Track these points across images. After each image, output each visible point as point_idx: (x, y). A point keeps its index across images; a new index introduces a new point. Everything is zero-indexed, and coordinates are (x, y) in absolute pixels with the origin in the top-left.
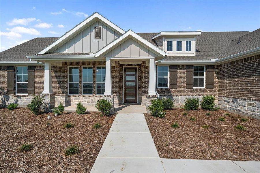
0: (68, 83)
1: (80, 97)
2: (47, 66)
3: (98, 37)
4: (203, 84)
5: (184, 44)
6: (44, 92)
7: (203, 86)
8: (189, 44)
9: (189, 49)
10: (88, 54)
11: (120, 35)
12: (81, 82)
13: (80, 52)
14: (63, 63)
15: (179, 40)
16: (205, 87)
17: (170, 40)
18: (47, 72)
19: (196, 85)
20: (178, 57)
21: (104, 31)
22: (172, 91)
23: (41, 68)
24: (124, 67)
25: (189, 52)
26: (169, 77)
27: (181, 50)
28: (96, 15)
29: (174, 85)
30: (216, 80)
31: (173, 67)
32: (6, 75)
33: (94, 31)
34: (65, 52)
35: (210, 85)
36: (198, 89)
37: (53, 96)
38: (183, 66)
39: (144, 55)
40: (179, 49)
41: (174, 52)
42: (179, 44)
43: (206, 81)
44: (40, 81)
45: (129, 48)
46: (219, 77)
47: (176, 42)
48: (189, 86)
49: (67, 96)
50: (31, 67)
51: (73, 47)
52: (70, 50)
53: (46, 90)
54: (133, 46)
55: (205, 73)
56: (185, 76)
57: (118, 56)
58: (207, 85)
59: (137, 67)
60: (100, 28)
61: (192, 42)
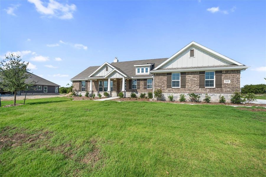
0: (99, 87)
2: (91, 81)
3: (107, 70)
5: (145, 69)
6: (90, 90)
7: (152, 88)
9: (147, 71)
10: (103, 76)
12: (103, 86)
13: (101, 76)
15: (143, 68)
17: (139, 68)
18: (91, 83)
21: (109, 68)
23: (89, 81)
24: (121, 80)
25: (147, 73)
26: (137, 84)
27: (143, 72)
28: (106, 63)
29: (139, 88)
31: (138, 80)
32: (79, 84)
33: (106, 68)
34: (96, 76)
36: (149, 90)
37: (93, 91)
38: (143, 79)
39: (120, 77)
41: (140, 73)
47: (141, 69)
48: (145, 88)
49: (98, 92)
50: (86, 81)
52: (98, 75)
53: (91, 90)
55: (152, 82)
56: (143, 84)
57: (112, 77)
61: (148, 69)
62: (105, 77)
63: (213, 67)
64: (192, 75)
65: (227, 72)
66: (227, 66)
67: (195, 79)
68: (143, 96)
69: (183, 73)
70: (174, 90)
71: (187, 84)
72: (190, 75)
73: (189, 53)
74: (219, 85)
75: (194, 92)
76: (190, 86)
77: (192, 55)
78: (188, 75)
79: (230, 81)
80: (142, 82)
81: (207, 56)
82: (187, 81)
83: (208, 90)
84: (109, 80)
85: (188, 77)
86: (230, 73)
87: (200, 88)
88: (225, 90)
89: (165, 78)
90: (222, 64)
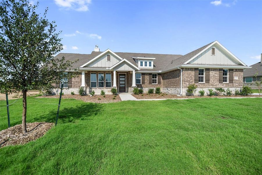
0: (91, 81)
1: (97, 89)
2: (83, 73)
3: (109, 59)
4: (156, 82)
5: (148, 63)
6: (82, 86)
7: (156, 83)
8: (150, 63)
9: (150, 65)
11: (121, 60)
12: (97, 81)
13: (100, 66)
14: (88, 71)
15: (146, 61)
16: (157, 84)
17: (142, 61)
19: (153, 83)
20: (145, 69)
21: (111, 57)
22: (143, 85)
23: (81, 74)
24: (119, 73)
25: (150, 67)
26: (141, 79)
27: (147, 66)
28: (109, 50)
29: (143, 83)
30: (162, 80)
31: (143, 74)
33: (107, 57)
34: (92, 66)
35: (159, 83)
36: (154, 85)
37: (86, 88)
38: (148, 74)
39: (130, 69)
40: (146, 65)
41: (144, 67)
42: (146, 63)
43: (158, 80)
44: (75, 81)
45: (124, 66)
46: (163, 79)
47: (144, 62)
48: (150, 83)
49: (90, 88)
51: (96, 64)
52: (95, 65)
54: (125, 65)
55: (157, 77)
56: (148, 78)
57: (120, 69)
58: (158, 82)
59: (126, 73)
60: (110, 56)
61: (152, 62)
62: (110, 69)
63: (227, 65)
64: (214, 72)
65: (237, 70)
66: (235, 65)
67: (216, 75)
68: (151, 92)
69: (208, 70)
70: (200, 85)
71: (211, 79)
72: (213, 72)
73: (211, 51)
74: (231, 81)
75: (215, 87)
76: (212, 82)
77: (213, 53)
78: (211, 72)
79: (237, 78)
80: (147, 76)
81: (223, 56)
82: (210, 77)
83: (225, 85)
84: (115, 73)
85: (212, 73)
86: (238, 72)
87: (219, 83)
88: (235, 85)
89: (193, 73)
90: (233, 64)
